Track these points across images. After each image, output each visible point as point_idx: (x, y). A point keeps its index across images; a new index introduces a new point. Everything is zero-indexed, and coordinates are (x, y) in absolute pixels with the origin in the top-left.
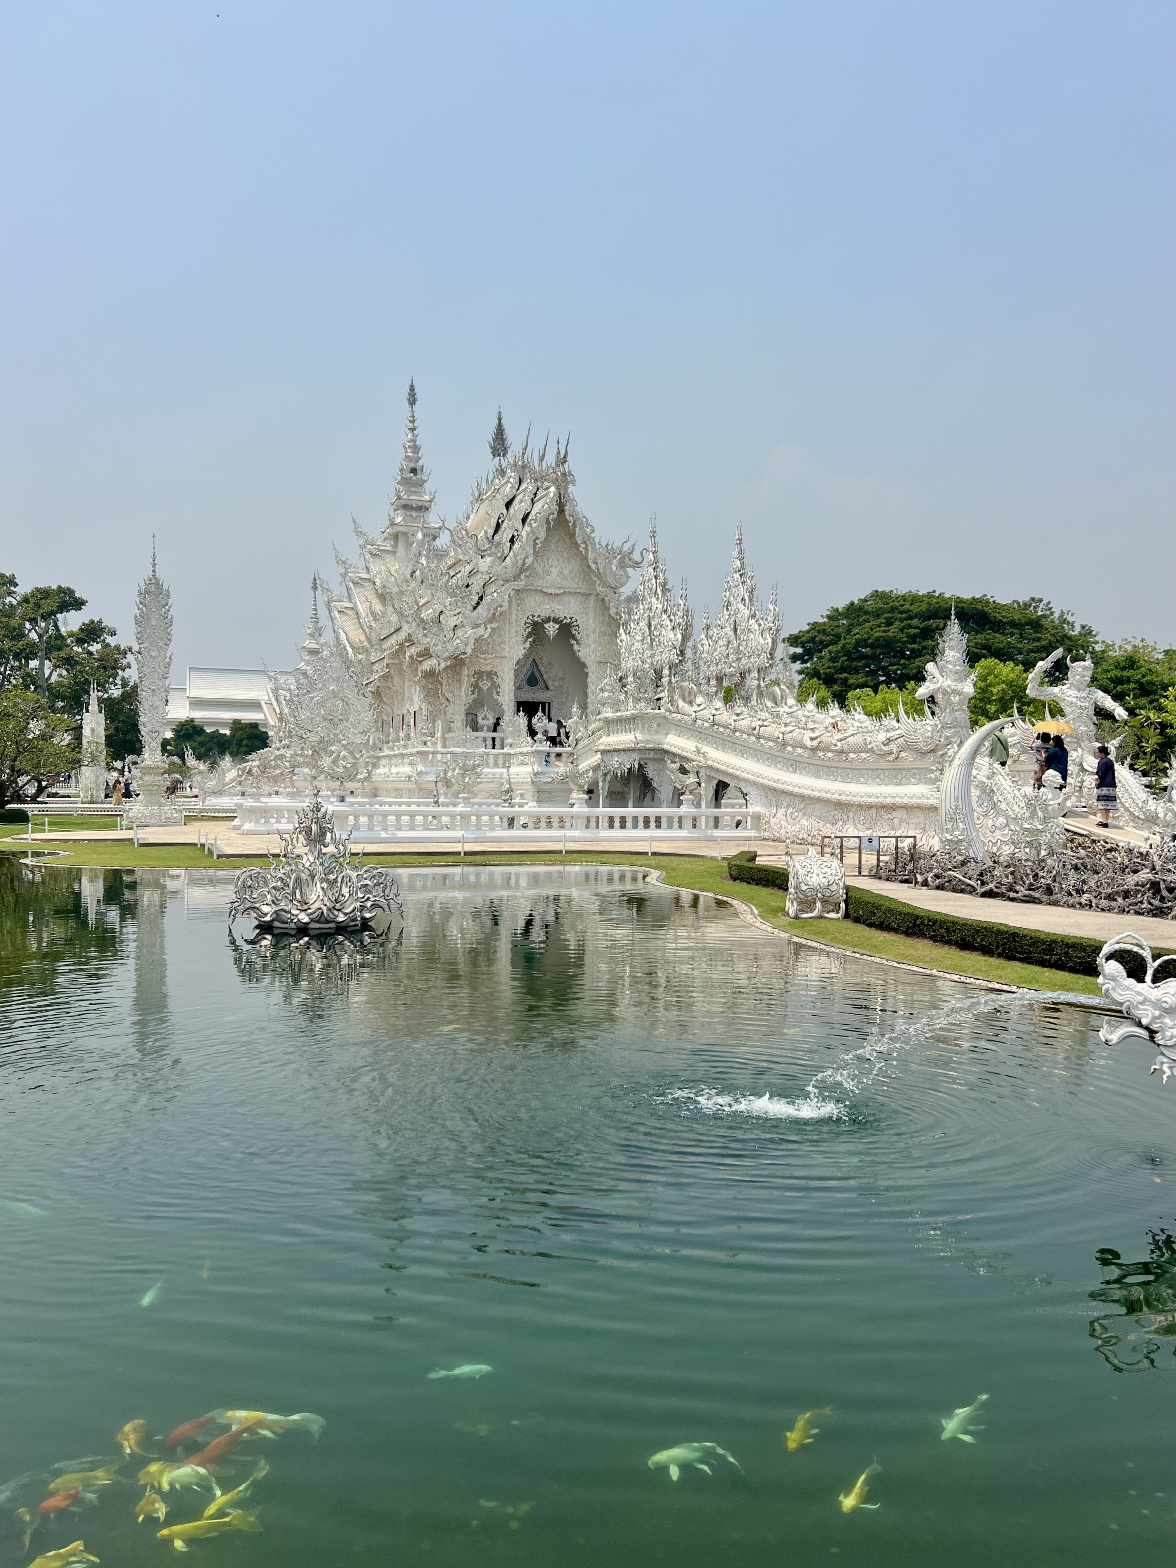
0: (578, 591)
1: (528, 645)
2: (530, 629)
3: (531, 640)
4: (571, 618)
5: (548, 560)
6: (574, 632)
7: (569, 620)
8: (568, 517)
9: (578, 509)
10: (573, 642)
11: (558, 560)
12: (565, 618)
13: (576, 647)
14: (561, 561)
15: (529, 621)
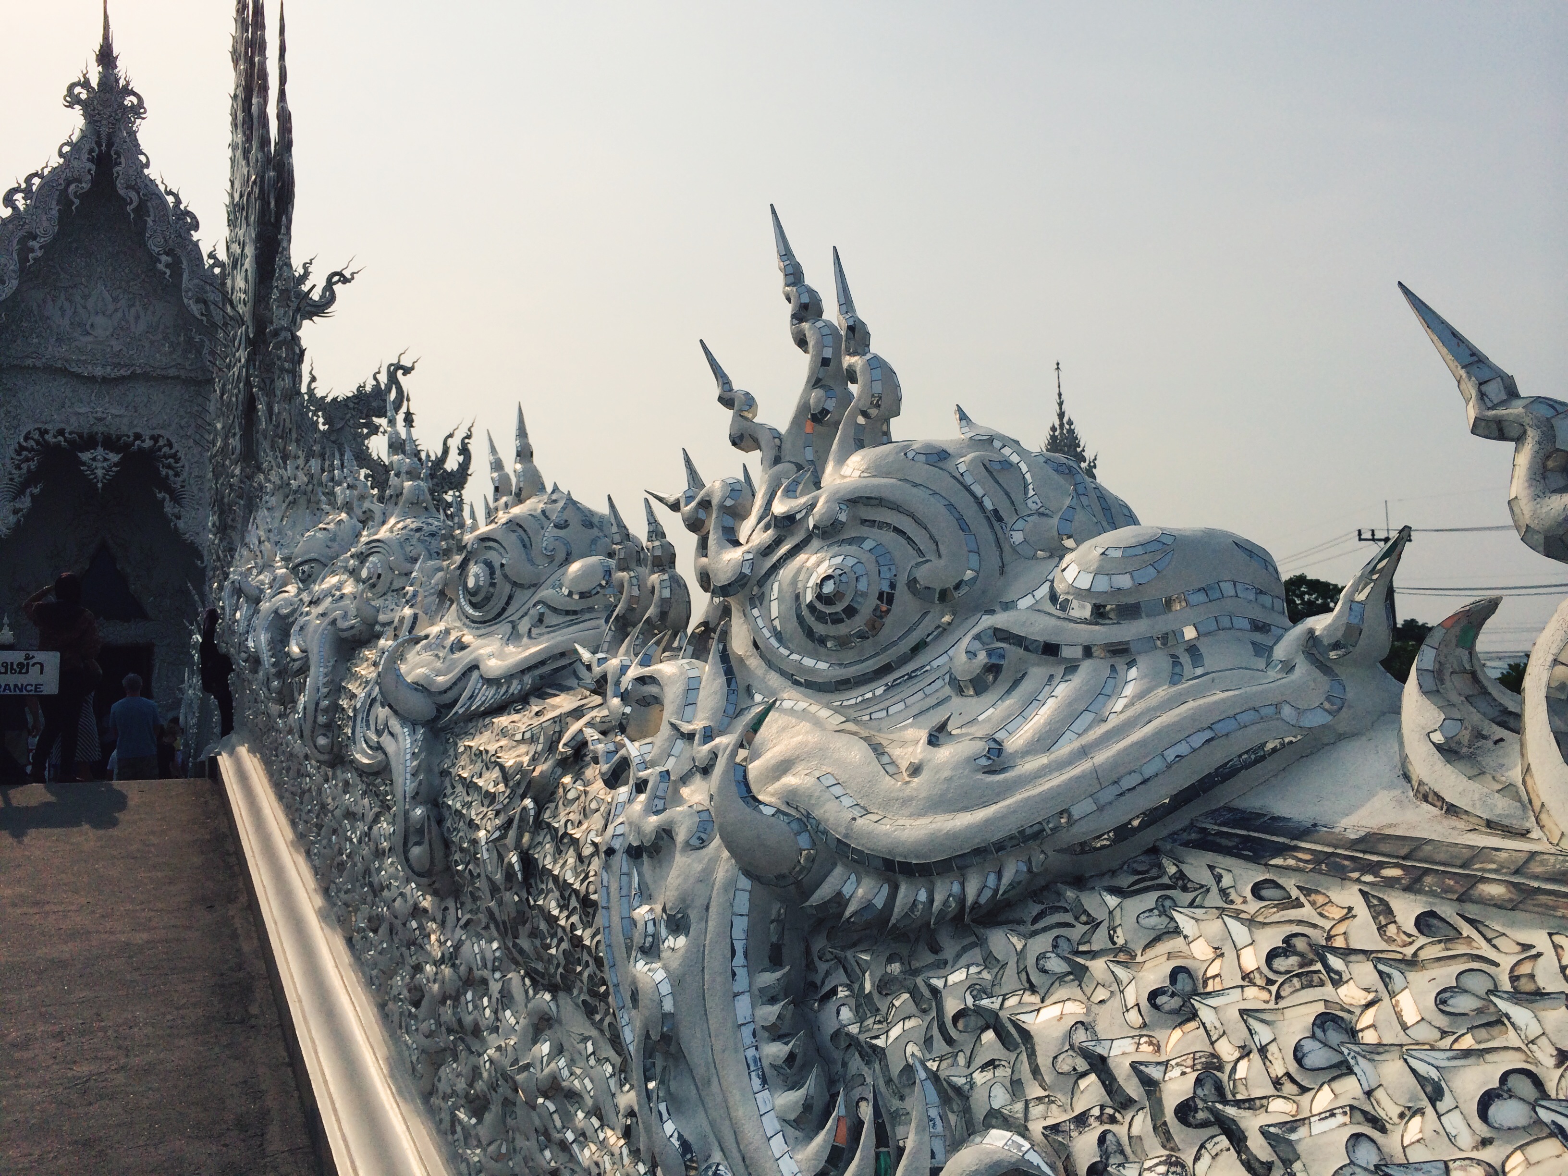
0: (172, 372)
1: (25, 503)
2: (33, 465)
3: (36, 491)
4: (155, 438)
5: (85, 297)
6: (164, 472)
7: (148, 443)
8: (122, 192)
9: (152, 172)
10: (160, 496)
11: (115, 300)
12: (138, 436)
13: (169, 508)
14: (123, 303)
15: (32, 443)
